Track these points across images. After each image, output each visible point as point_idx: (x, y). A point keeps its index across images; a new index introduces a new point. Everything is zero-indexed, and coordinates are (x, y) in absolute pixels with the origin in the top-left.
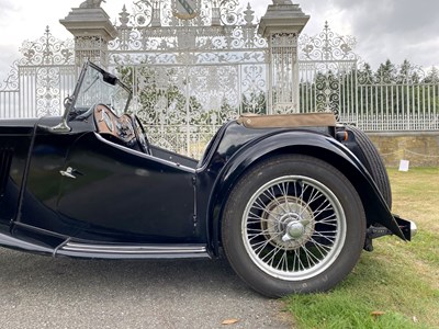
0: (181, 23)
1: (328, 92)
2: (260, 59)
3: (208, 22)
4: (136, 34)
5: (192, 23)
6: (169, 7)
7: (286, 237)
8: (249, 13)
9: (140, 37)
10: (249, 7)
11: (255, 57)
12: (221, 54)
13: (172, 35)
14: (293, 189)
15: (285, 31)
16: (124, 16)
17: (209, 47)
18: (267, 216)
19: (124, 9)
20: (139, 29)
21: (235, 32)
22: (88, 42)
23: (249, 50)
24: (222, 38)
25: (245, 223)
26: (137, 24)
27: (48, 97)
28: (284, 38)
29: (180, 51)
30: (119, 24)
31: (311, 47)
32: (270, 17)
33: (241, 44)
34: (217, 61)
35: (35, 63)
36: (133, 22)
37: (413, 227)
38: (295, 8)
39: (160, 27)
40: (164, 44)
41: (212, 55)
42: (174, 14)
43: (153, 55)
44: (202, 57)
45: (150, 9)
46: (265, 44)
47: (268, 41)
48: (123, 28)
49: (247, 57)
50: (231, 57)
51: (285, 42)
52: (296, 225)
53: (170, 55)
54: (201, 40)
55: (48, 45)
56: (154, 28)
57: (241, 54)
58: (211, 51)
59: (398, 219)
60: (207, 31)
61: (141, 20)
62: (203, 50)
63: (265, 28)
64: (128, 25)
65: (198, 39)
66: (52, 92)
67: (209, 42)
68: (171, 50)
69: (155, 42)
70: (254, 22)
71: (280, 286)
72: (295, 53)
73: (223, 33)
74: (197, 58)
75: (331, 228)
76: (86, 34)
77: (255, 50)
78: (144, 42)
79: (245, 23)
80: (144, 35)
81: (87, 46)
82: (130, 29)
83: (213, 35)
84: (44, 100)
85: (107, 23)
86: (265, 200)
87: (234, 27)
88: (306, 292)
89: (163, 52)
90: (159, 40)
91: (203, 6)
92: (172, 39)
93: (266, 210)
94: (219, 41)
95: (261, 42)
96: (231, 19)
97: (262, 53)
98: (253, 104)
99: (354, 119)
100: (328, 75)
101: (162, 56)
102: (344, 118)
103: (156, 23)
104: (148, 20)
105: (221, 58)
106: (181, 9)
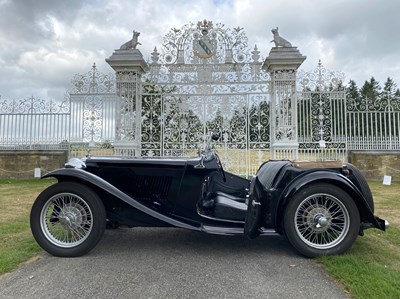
0: (200, 61)
1: (321, 117)
2: (265, 90)
3: (222, 60)
4: (165, 70)
5: (209, 61)
6: (191, 48)
7: (318, 226)
8: (256, 53)
9: (167, 72)
10: (256, 49)
11: (261, 88)
12: (232, 86)
13: (193, 70)
14: (321, 201)
15: (285, 68)
16: (155, 55)
17: (223, 81)
18: (307, 214)
19: (155, 50)
20: (167, 65)
21: (244, 68)
22: (127, 76)
23: (256, 82)
24: (234, 73)
25: (296, 218)
26: (165, 62)
27: (93, 119)
28: (285, 74)
29: (199, 84)
30: (151, 62)
31: (308, 80)
32: (274, 57)
33: (249, 78)
34: (229, 91)
35: (83, 92)
36: (162, 60)
37: (387, 223)
38: (294, 50)
39: (183, 64)
40: (186, 78)
41: (225, 87)
42: (196, 54)
43: (178, 86)
44: (218, 89)
45: (176, 50)
46: (269, 78)
47: (272, 74)
48: (154, 65)
49: (254, 88)
50: (240, 89)
51: (285, 76)
52: (323, 219)
53: (191, 87)
54: (217, 75)
55: (94, 77)
56: (179, 65)
57: (249, 86)
58: (224, 83)
59: (378, 218)
60: (218, 66)
61: (169, 58)
62: (218, 83)
63: (268, 65)
64: (159, 62)
65: (214, 74)
66: (96, 115)
67: (223, 76)
68: (192, 83)
69: (179, 76)
70: (260, 60)
71: (315, 251)
72: (294, 86)
73: (235, 69)
74: (213, 89)
75: (341, 222)
76: (126, 69)
77: (260, 83)
78: (171, 76)
79: (252, 61)
80: (171, 70)
81: (126, 79)
82: (160, 65)
83: (227, 70)
84: (90, 122)
85: (142, 61)
86: (306, 206)
87: (243, 64)
88: (329, 255)
89: (186, 84)
90: (183, 74)
91: (219, 48)
92: (193, 74)
93: (306, 211)
94: (232, 75)
95: (265, 76)
96: (241, 58)
97: (266, 85)
98: (259, 126)
99: (344, 140)
100: (321, 103)
101: (185, 87)
102: (335, 139)
103: (180, 61)
104: (174, 59)
105: (233, 89)
106: (201, 51)
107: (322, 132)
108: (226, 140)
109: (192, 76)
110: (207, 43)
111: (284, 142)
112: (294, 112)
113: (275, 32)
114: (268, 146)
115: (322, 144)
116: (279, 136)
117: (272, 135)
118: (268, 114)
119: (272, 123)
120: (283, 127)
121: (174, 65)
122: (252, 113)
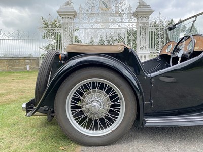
0: (103, 12)
1: (160, 39)
2: (134, 26)
3: (114, 12)
4: (86, 16)
5: (108, 12)
6: (98, 5)
8: (130, 8)
10: (130, 6)
11: (132, 25)
12: (119, 24)
13: (99, 17)
15: (144, 16)
16: (80, 8)
17: (114, 22)
19: (81, 6)
20: (86, 14)
21: (125, 15)
22: (67, 19)
23: (130, 23)
24: (119, 18)
26: (86, 12)
28: (144, 18)
29: (103, 23)
32: (139, 10)
33: (127, 21)
34: (117, 27)
36: (84, 11)
38: (148, 6)
39: (95, 13)
40: (96, 20)
41: (115, 25)
42: (101, 8)
43: (92, 24)
44: (112, 26)
45: (91, 6)
46: (136, 21)
47: (137, 19)
48: (80, 13)
49: (129, 25)
50: (123, 26)
53: (99, 25)
54: (111, 19)
56: (93, 14)
57: (127, 24)
60: (112, 15)
61: (88, 10)
62: (112, 23)
63: (136, 14)
64: (82, 12)
67: (114, 19)
68: (99, 23)
69: (93, 19)
70: (132, 12)
72: (148, 24)
73: (120, 16)
74: (109, 26)
76: (67, 16)
77: (132, 23)
78: (89, 19)
79: (128, 12)
80: (89, 17)
81: (67, 21)
82: (83, 14)
83: (116, 16)
85: (75, 12)
89: (96, 23)
91: (112, 5)
94: (118, 19)
95: (134, 20)
96: (123, 10)
97: (135, 24)
98: (132, 44)
100: (160, 33)
101: (96, 25)
103: (93, 11)
104: (90, 11)
105: (119, 26)
107: (160, 47)
109: (99, 19)
110: (106, 2)
112: (148, 37)
116: (141, 48)
117: (138, 48)
118: (136, 38)
119: (137, 42)
121: (90, 14)
122: (128, 38)
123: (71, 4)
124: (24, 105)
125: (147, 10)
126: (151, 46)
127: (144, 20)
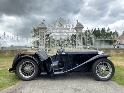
0: (60, 27)
1: (88, 41)
3: (65, 27)
4: (51, 29)
5: (62, 27)
6: (57, 24)
8: (73, 26)
11: (74, 34)
17: (65, 32)
19: (49, 24)
21: (71, 29)
22: (42, 31)
24: (68, 30)
28: (79, 31)
29: (60, 33)
32: (77, 27)
33: (71, 32)
34: (66, 35)
36: (50, 27)
38: (81, 25)
40: (56, 31)
42: (59, 26)
43: (54, 33)
46: (76, 32)
47: (76, 31)
48: (48, 28)
50: (69, 34)
54: (64, 31)
56: (55, 28)
63: (76, 29)
65: (63, 30)
69: (54, 31)
70: (74, 27)
73: (68, 29)
74: (63, 34)
76: (42, 29)
80: (53, 29)
85: (46, 27)
87: (70, 28)
91: (64, 24)
94: (67, 31)
96: (69, 27)
98: (74, 43)
99: (93, 46)
100: (88, 37)
101: (56, 33)
102: (91, 46)
103: (55, 27)
104: (53, 27)
105: (67, 34)
106: (60, 25)
107: (88, 44)
108: (66, 46)
109: (58, 31)
110: (61, 23)
111: (80, 47)
112: (82, 39)
113: (77, 21)
114: (76, 48)
115: (88, 47)
116: (78, 45)
117: (77, 45)
118: (76, 40)
119: (77, 42)
120: (79, 43)
121: (53, 28)
122: (72, 40)
123: (44, 24)
124: (9, 69)
125: (81, 27)
126: (84, 44)
127: (80, 31)
